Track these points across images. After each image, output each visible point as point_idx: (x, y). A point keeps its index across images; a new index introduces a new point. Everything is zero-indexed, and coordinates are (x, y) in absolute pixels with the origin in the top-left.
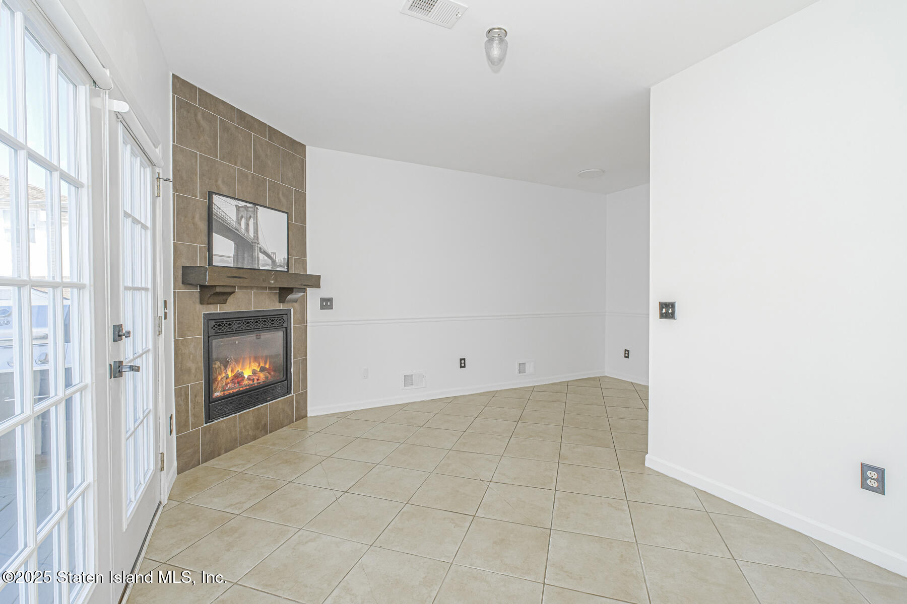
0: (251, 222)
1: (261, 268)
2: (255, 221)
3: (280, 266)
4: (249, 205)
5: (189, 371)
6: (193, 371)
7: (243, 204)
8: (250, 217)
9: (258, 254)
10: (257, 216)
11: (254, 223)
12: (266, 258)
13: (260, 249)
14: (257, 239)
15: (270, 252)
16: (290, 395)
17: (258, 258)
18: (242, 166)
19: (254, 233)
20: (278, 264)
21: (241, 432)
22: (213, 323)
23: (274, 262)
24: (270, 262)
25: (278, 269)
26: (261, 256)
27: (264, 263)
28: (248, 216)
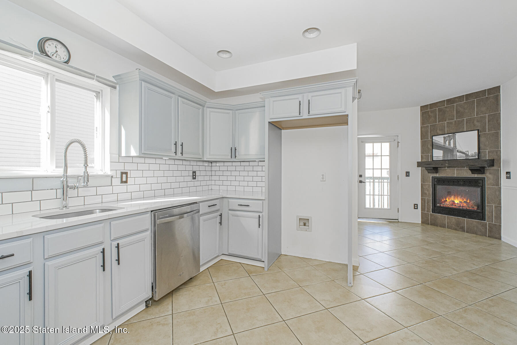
0: (452, 141)
1: (458, 159)
2: (454, 140)
3: (472, 156)
4: (450, 135)
5: (426, 194)
6: (427, 194)
7: (447, 135)
8: (451, 139)
9: (456, 154)
10: (455, 138)
11: (454, 141)
12: (461, 154)
13: (458, 151)
14: (456, 147)
15: (464, 151)
16: (485, 222)
17: (456, 155)
18: (449, 120)
19: (454, 145)
20: (470, 156)
21: (448, 223)
22: (436, 180)
23: (467, 155)
24: (464, 155)
25: (470, 158)
26: (458, 154)
27: (459, 156)
28: (450, 139)
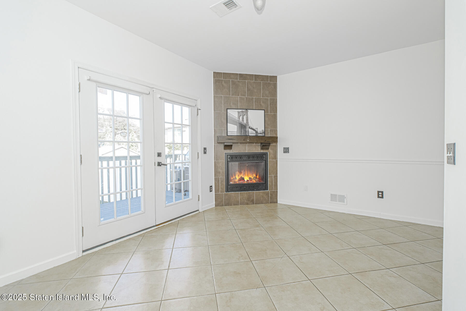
0: (245, 117)
1: (250, 135)
2: (247, 116)
3: (260, 134)
4: (243, 110)
5: (220, 173)
6: (221, 173)
7: (241, 110)
8: (245, 115)
9: (248, 130)
10: (248, 114)
11: (246, 117)
12: (252, 131)
13: (249, 127)
14: (248, 123)
15: (254, 128)
16: (267, 191)
17: (248, 131)
18: (241, 95)
19: (246, 121)
20: (259, 133)
21: (241, 199)
22: (229, 157)
23: (257, 132)
24: (254, 132)
25: (259, 135)
26: (250, 130)
27: (251, 133)
28: (243, 115)
